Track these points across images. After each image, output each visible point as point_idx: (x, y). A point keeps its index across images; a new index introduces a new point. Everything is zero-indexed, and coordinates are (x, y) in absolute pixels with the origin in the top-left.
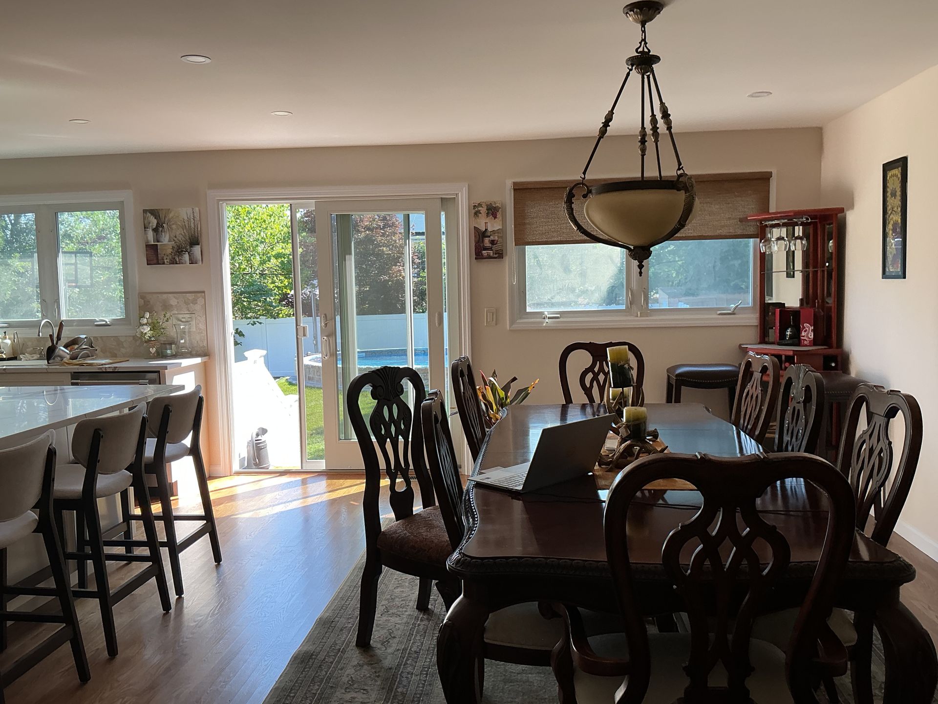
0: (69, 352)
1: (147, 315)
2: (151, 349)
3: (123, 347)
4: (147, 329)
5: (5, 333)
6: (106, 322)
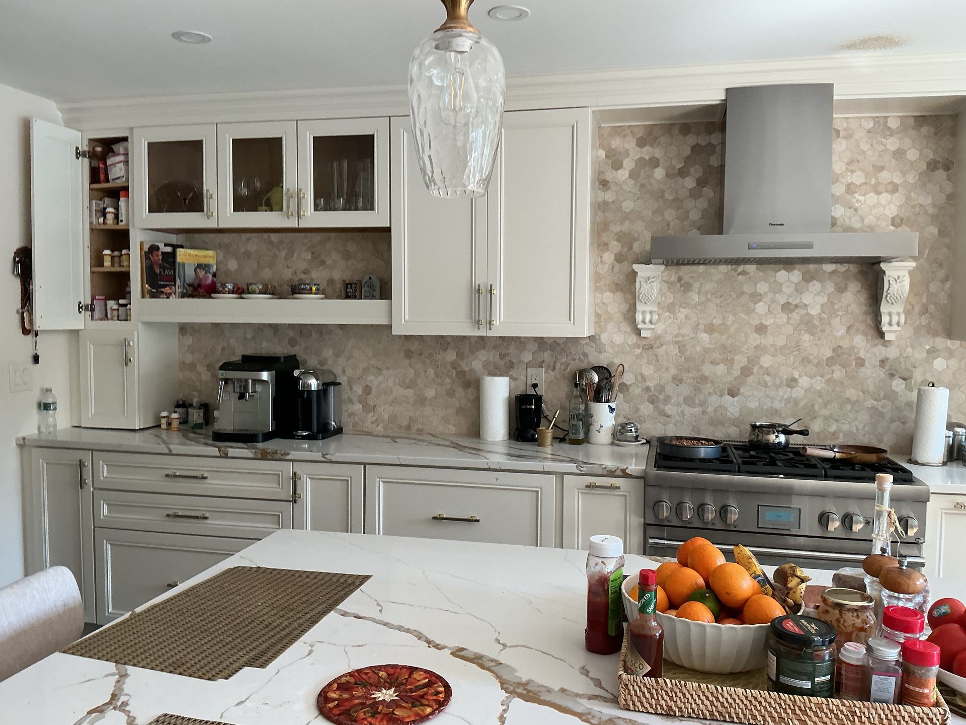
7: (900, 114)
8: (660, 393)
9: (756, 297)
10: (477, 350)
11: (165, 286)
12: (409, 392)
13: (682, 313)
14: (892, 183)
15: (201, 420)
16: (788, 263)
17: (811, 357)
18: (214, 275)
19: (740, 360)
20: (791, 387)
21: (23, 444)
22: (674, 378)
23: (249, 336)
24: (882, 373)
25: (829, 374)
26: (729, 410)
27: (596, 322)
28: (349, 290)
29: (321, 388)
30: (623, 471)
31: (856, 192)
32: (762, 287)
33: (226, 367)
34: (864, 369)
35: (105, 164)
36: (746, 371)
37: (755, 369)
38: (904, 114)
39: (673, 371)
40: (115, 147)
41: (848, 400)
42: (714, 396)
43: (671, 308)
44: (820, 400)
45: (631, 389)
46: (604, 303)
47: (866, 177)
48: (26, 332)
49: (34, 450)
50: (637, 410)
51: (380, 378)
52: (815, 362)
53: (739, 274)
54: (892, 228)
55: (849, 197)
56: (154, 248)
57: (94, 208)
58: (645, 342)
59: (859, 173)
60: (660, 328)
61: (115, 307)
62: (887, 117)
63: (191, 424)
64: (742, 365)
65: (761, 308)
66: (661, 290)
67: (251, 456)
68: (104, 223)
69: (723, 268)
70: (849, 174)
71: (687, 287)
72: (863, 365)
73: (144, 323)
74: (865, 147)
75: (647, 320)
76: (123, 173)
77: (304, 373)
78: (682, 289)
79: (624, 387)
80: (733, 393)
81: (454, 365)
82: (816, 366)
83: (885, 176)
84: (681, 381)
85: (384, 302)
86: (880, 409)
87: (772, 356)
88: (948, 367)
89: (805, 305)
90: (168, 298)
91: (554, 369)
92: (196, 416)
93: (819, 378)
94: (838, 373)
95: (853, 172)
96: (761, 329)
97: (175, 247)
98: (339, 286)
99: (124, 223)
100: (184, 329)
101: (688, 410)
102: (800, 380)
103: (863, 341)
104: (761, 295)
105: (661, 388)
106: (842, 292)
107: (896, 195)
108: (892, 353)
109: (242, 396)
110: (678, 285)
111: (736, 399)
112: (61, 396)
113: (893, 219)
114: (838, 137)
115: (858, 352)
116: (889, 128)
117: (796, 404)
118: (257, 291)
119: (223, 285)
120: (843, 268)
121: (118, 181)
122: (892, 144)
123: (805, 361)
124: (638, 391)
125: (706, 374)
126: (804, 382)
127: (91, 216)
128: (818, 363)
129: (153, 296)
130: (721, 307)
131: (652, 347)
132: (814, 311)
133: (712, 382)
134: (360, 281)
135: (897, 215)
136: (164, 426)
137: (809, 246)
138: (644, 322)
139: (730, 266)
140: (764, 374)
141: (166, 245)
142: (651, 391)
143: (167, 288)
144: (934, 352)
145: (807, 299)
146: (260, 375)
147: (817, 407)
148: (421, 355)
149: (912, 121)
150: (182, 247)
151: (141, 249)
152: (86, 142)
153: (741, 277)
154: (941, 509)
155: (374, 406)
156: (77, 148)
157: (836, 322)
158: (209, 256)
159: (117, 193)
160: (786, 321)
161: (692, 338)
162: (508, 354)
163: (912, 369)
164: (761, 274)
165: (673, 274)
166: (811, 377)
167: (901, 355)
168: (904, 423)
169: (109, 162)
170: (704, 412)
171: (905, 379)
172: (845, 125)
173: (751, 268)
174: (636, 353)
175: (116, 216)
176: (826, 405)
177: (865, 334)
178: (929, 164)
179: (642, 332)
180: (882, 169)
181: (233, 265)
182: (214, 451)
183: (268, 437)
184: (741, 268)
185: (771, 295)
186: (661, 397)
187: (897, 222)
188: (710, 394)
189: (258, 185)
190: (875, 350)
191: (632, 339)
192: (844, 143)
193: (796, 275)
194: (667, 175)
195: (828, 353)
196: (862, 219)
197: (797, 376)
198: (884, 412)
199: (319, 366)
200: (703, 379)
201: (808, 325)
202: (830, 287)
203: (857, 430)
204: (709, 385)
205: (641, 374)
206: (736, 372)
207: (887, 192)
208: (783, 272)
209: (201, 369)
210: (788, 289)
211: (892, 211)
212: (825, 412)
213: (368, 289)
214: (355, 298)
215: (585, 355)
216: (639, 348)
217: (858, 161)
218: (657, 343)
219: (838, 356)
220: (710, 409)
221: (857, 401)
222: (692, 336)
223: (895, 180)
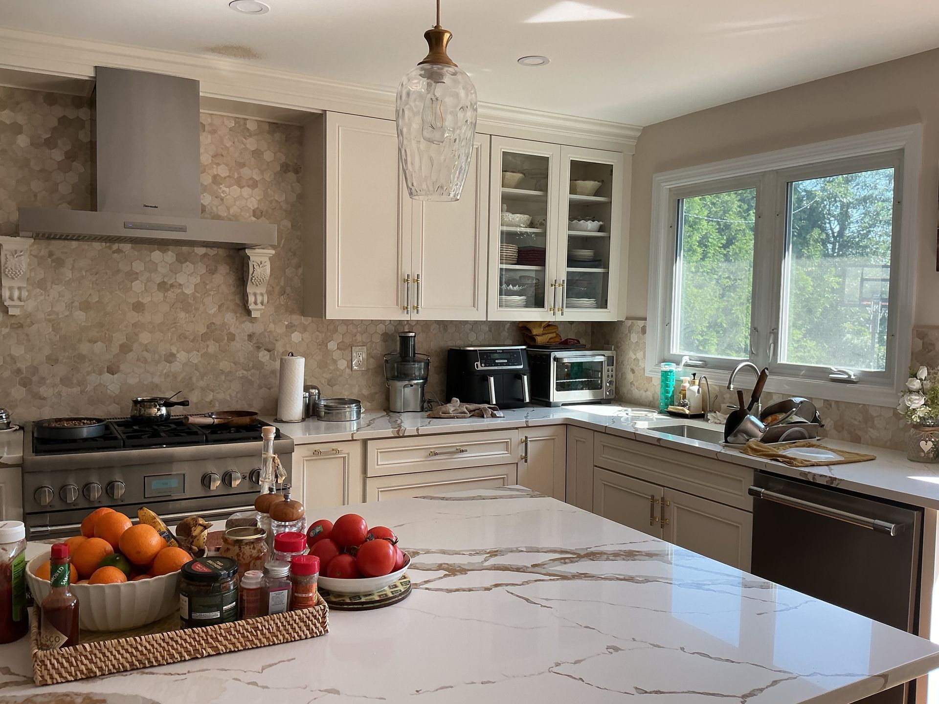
0: (763, 427)
1: (923, 373)
2: (922, 443)
3: (873, 427)
4: (917, 402)
5: (694, 375)
6: (850, 376)
7: (259, 119)
8: (33, 375)
9: (132, 276)
13: (55, 290)
14: (252, 178)
16: (163, 244)
17: (187, 333)
19: (119, 338)
20: (170, 362)
22: (48, 358)
24: (250, 347)
25: (204, 348)
26: (109, 387)
31: (221, 184)
32: (138, 266)
34: (234, 343)
36: (125, 349)
37: (135, 346)
39: (47, 351)
41: (222, 372)
42: (93, 374)
43: (42, 284)
44: (197, 373)
47: (230, 170)
50: (7, 394)
52: (192, 337)
53: (114, 252)
54: (254, 219)
55: (215, 187)
58: (13, 321)
59: (223, 166)
60: (30, 306)
62: (245, 119)
64: (120, 343)
65: (138, 286)
66: (29, 264)
69: (97, 245)
70: (215, 166)
71: (59, 263)
72: (233, 340)
74: (228, 144)
75: (16, 297)
78: (54, 264)
80: (112, 371)
82: (193, 341)
83: (246, 172)
84: (57, 361)
86: (250, 378)
87: (150, 332)
88: (302, 339)
89: (180, 285)
93: (195, 352)
94: (212, 348)
95: (218, 164)
96: (138, 307)
101: (65, 391)
102: (178, 355)
103: (233, 318)
104: (137, 273)
105: (34, 370)
106: (213, 274)
107: (256, 190)
108: (258, 328)
110: (49, 260)
111: (115, 376)
113: (254, 211)
114: (204, 131)
115: (229, 329)
116: (248, 129)
117: (175, 378)
120: (212, 252)
122: (251, 144)
123: (182, 337)
124: (7, 373)
125: (85, 352)
126: (182, 356)
128: (194, 339)
130: (97, 284)
131: (21, 326)
132: (188, 291)
133: (90, 360)
135: (257, 208)
137: (183, 229)
138: (11, 298)
139: (104, 244)
140: (143, 351)
142: (22, 374)
144: (292, 327)
145: (181, 279)
147: (194, 379)
149: (267, 127)
153: (117, 255)
154: (304, 457)
157: (208, 300)
160: (162, 299)
161: (67, 316)
163: (275, 342)
164: (136, 253)
165: (43, 248)
166: (188, 352)
167: (265, 330)
168: (270, 389)
170: (82, 392)
171: (269, 351)
172: (210, 120)
173: (127, 247)
174: (3, 333)
176: (202, 376)
177: (236, 313)
178: (282, 166)
179: (9, 309)
180: (243, 165)
184: (115, 246)
185: (147, 275)
186: (35, 379)
187: (257, 214)
188: (88, 373)
190: (243, 325)
192: (209, 137)
193: (170, 256)
194: (32, 144)
195: (202, 330)
196: (228, 209)
197: (175, 352)
198: (253, 380)
200: (81, 358)
201: (184, 303)
202: (202, 269)
204: (87, 364)
205: (10, 355)
206: (115, 349)
207: (248, 186)
208: (157, 252)
210: (163, 270)
211: (253, 204)
212: (201, 384)
216: (7, 327)
217: (222, 156)
218: (28, 320)
219: (212, 332)
220: (89, 388)
221: (230, 372)
222: (67, 313)
223: (255, 177)
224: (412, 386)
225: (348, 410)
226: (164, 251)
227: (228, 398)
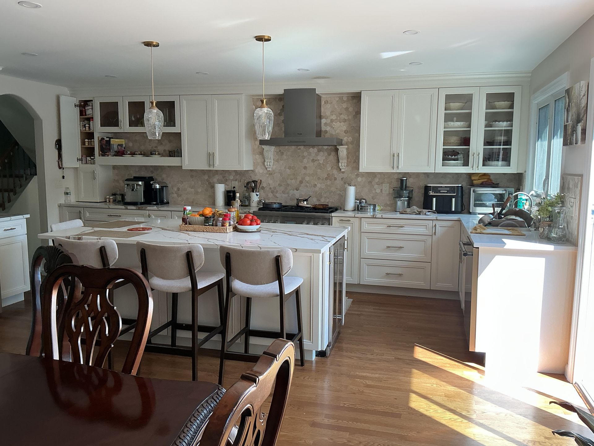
7: (347, 96)
8: (275, 190)
9: (304, 157)
10: (215, 175)
11: (107, 152)
12: (193, 190)
13: (281, 162)
14: (344, 119)
15: (120, 199)
17: (320, 177)
18: (124, 148)
19: (299, 178)
21: (60, 206)
22: (279, 184)
23: (137, 170)
24: (342, 182)
25: (326, 183)
26: (296, 195)
27: (254, 165)
28: (171, 154)
29: (160, 188)
30: (249, 212)
31: (333, 122)
32: (305, 154)
33: (127, 180)
34: (336, 181)
35: (85, 109)
36: (301, 182)
37: (304, 181)
38: (348, 96)
39: (279, 182)
40: (88, 103)
41: (332, 191)
43: (277, 161)
44: (323, 191)
45: (265, 189)
46: (256, 159)
47: (337, 117)
48: (60, 168)
49: (64, 208)
50: (268, 195)
51: (183, 185)
53: (298, 149)
54: (345, 134)
55: (332, 123)
56: (103, 139)
57: (81, 124)
58: (270, 172)
59: (334, 115)
60: (274, 168)
61: (90, 159)
62: (342, 97)
63: (117, 201)
64: (300, 180)
65: (305, 161)
66: (273, 154)
67: (135, 209)
68: (85, 130)
70: (331, 116)
71: (282, 154)
72: (336, 180)
73: (100, 165)
74: (336, 107)
75: (268, 165)
76: (91, 113)
77: (154, 182)
79: (263, 188)
80: (297, 190)
81: (208, 180)
82: (322, 180)
83: (343, 117)
84: (281, 185)
85: (179, 158)
87: (309, 177)
88: (362, 180)
89: (319, 160)
90: (108, 156)
91: (240, 182)
92: (119, 198)
93: (323, 184)
94: (329, 182)
95: (332, 115)
96: (305, 168)
97: (110, 138)
98: (168, 152)
99: (92, 130)
100: (115, 167)
101: (284, 195)
102: (317, 185)
103: (336, 172)
104: (305, 156)
105: (275, 188)
106: (330, 155)
107: (346, 123)
108: (345, 176)
109: (133, 190)
110: (280, 153)
112: (72, 190)
113: (345, 131)
114: (328, 103)
115: (335, 176)
116: (343, 100)
117: (317, 193)
118: (138, 154)
119: (127, 152)
120: (329, 147)
121: (90, 115)
122: (344, 106)
123: (319, 178)
124: (268, 189)
125: (289, 183)
126: (319, 185)
127: (80, 127)
129: (103, 156)
130: (293, 160)
131: (272, 174)
132: (321, 162)
133: (291, 186)
134: (174, 151)
136: (108, 201)
138: (267, 165)
139: (295, 147)
140: (306, 183)
141: (107, 138)
142: (272, 189)
143: (108, 153)
144: (358, 175)
145: (319, 158)
146: (139, 183)
147: (322, 193)
148: (196, 177)
149: (350, 98)
150: (112, 138)
151: (98, 139)
152: (78, 102)
153: (299, 150)
154: (337, 221)
155: (181, 195)
156: (75, 104)
157: (328, 165)
158: (122, 141)
159: (90, 119)
160: (313, 165)
162: (225, 176)
163: (351, 181)
164: (305, 149)
165: (278, 149)
166: (321, 184)
167: (348, 176)
169: (86, 108)
170: (288, 196)
172: (330, 99)
173: (302, 147)
174: (266, 176)
175: (89, 127)
176: (325, 193)
177: (336, 170)
178: (356, 112)
179: (268, 169)
180: (341, 114)
181: (131, 144)
182: (123, 207)
183: (142, 204)
184: (299, 147)
185: (308, 156)
186: (275, 191)
187: (346, 132)
188: (290, 190)
189: (138, 116)
190: (340, 174)
191: (265, 172)
192: (330, 105)
193: (315, 150)
195: (326, 176)
196: (335, 131)
197: (316, 184)
199: (161, 181)
200: (288, 185)
201: (320, 166)
202: (326, 154)
203: (335, 201)
204: (290, 187)
205: (268, 183)
206: (298, 182)
207: (343, 122)
208: (312, 149)
209: (121, 182)
210: (313, 155)
211: (345, 128)
212: (325, 196)
213: (177, 153)
214: (172, 157)
215: (251, 177)
216: (268, 174)
217: (334, 112)
218: (274, 172)
219: (329, 177)
220: (290, 195)
221: (335, 192)
222: (284, 170)
223: (345, 118)
224: (401, 200)
225: (369, 207)
226: (313, 148)
227: (334, 201)
